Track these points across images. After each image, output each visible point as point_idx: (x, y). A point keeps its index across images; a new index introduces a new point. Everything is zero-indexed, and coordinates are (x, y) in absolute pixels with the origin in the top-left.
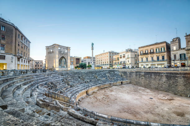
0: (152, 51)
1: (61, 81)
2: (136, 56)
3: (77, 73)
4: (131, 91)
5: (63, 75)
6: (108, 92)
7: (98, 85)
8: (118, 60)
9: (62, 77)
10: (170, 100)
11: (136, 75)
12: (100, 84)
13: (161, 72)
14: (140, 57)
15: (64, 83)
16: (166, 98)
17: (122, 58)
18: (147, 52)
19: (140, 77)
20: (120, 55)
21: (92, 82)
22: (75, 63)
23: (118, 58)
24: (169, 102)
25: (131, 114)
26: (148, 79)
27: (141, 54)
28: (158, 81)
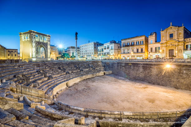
0: (133, 44)
2: (119, 48)
4: (112, 81)
5: (40, 67)
6: (90, 83)
8: (102, 51)
9: (38, 68)
10: (145, 88)
11: (118, 66)
13: (139, 63)
14: (122, 48)
16: (141, 87)
17: (106, 49)
18: (128, 44)
19: (121, 68)
20: (104, 46)
22: (57, 53)
23: (102, 49)
24: (143, 90)
25: (109, 103)
26: (128, 70)
27: (123, 46)
28: (136, 72)
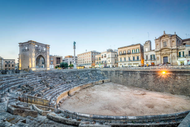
0: (129, 52)
1: (39, 83)
2: (116, 56)
3: (57, 73)
4: (112, 89)
5: (41, 76)
6: (91, 92)
7: (80, 85)
8: (100, 59)
9: (40, 78)
10: (143, 94)
11: (116, 74)
12: (83, 83)
13: (136, 70)
14: (119, 57)
15: (42, 84)
16: (140, 94)
17: (104, 57)
18: (125, 53)
19: (119, 76)
20: (102, 54)
21: (74, 83)
22: (55, 62)
23: (100, 58)
24: (142, 96)
25: (111, 110)
26: (126, 77)
27: (120, 54)
28: (133, 79)
